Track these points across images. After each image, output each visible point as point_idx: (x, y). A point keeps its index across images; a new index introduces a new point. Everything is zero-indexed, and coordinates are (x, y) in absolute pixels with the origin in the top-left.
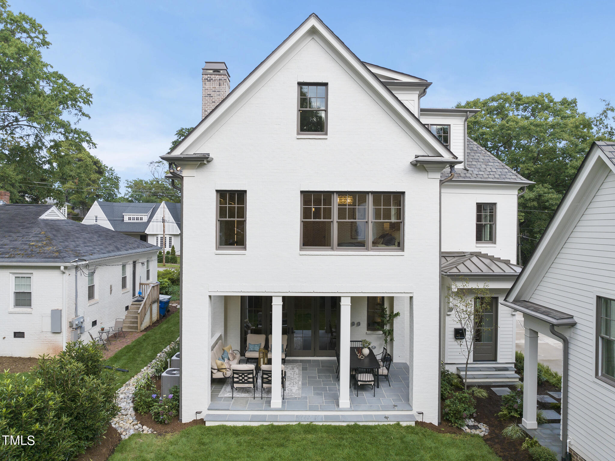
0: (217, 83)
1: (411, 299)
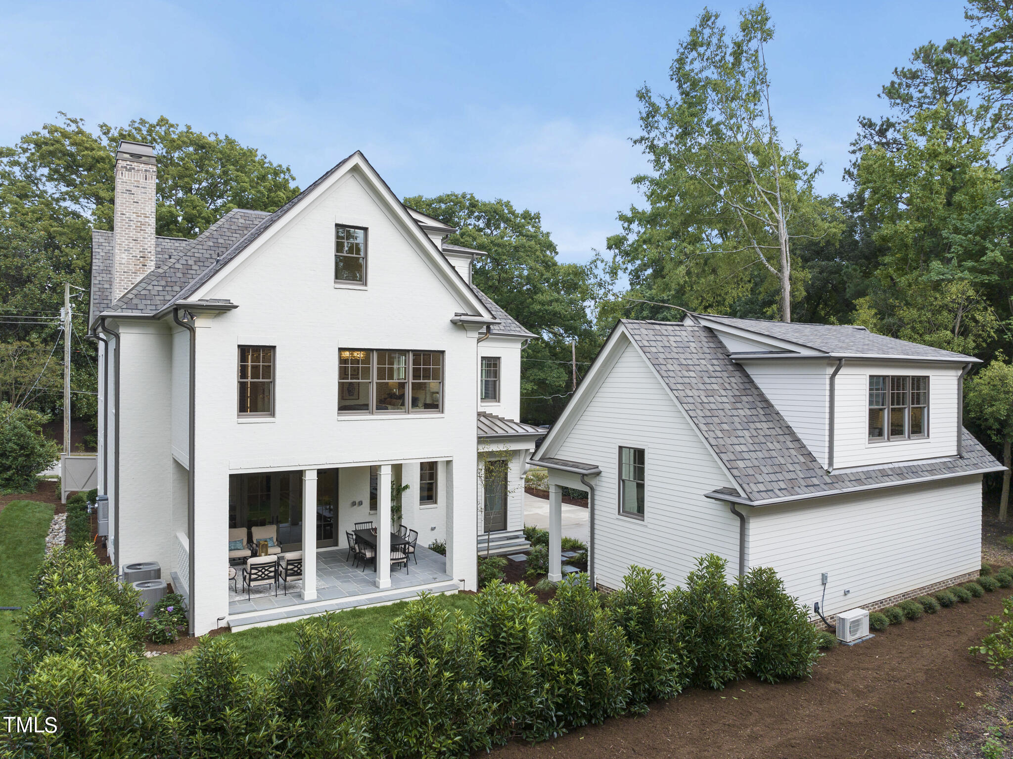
0: (142, 175)
1: (449, 463)
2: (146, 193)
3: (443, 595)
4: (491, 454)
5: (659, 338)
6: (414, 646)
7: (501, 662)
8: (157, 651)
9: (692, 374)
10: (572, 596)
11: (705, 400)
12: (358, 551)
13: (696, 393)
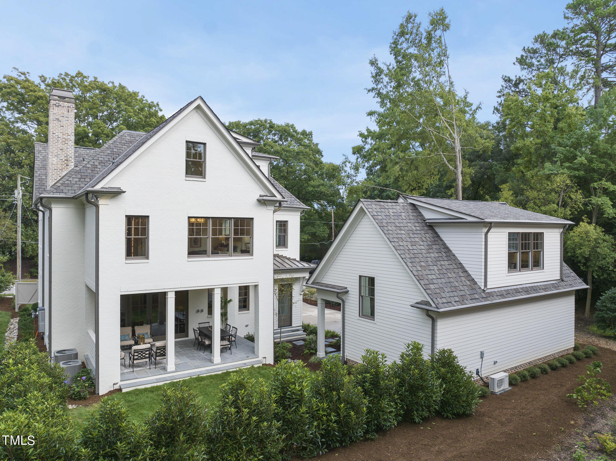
0: (66, 109)
1: (256, 286)
2: (68, 121)
3: (253, 367)
4: (282, 280)
5: (383, 210)
6: (234, 401)
7: (287, 410)
8: (75, 404)
9: (403, 232)
10: (330, 368)
11: (411, 248)
12: (200, 340)
13: (405, 244)
